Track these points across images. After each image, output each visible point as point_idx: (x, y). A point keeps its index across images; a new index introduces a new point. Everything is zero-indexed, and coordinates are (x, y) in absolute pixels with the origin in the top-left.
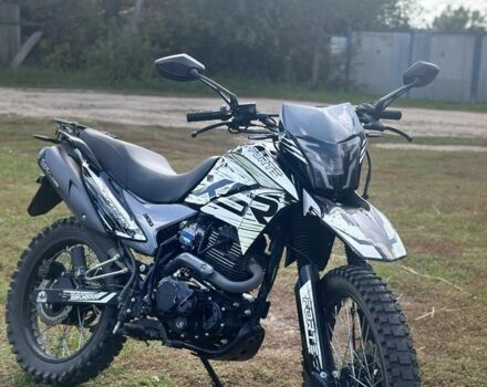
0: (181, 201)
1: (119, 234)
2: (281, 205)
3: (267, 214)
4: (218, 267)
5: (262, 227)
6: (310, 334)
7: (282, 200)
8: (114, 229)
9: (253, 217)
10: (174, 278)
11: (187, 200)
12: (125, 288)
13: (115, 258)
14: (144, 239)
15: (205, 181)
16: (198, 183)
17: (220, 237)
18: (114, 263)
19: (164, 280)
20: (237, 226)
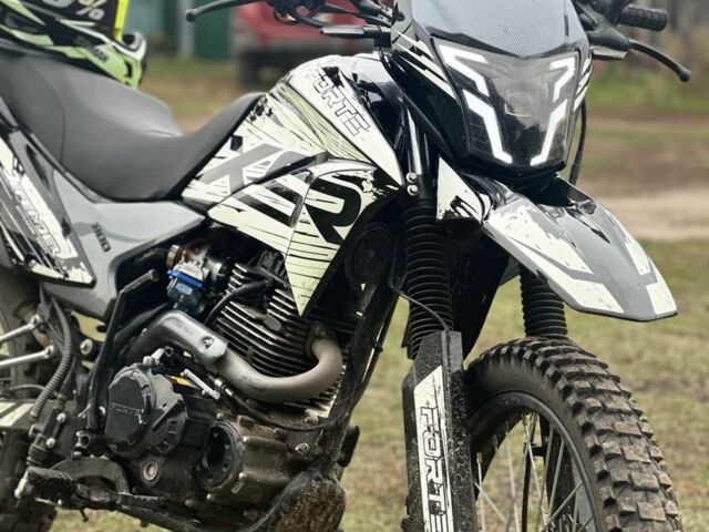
0: (175, 195)
1: (39, 269)
2: (367, 199)
3: (341, 219)
4: (237, 344)
5: (332, 251)
6: (432, 490)
7: (368, 186)
8: (29, 258)
9: (313, 229)
10: (144, 369)
11: (187, 194)
12: (45, 390)
13: (30, 326)
14: (88, 279)
15: (226, 150)
16: (212, 155)
17: (250, 277)
18: (29, 333)
19: (125, 372)
20: (283, 250)
